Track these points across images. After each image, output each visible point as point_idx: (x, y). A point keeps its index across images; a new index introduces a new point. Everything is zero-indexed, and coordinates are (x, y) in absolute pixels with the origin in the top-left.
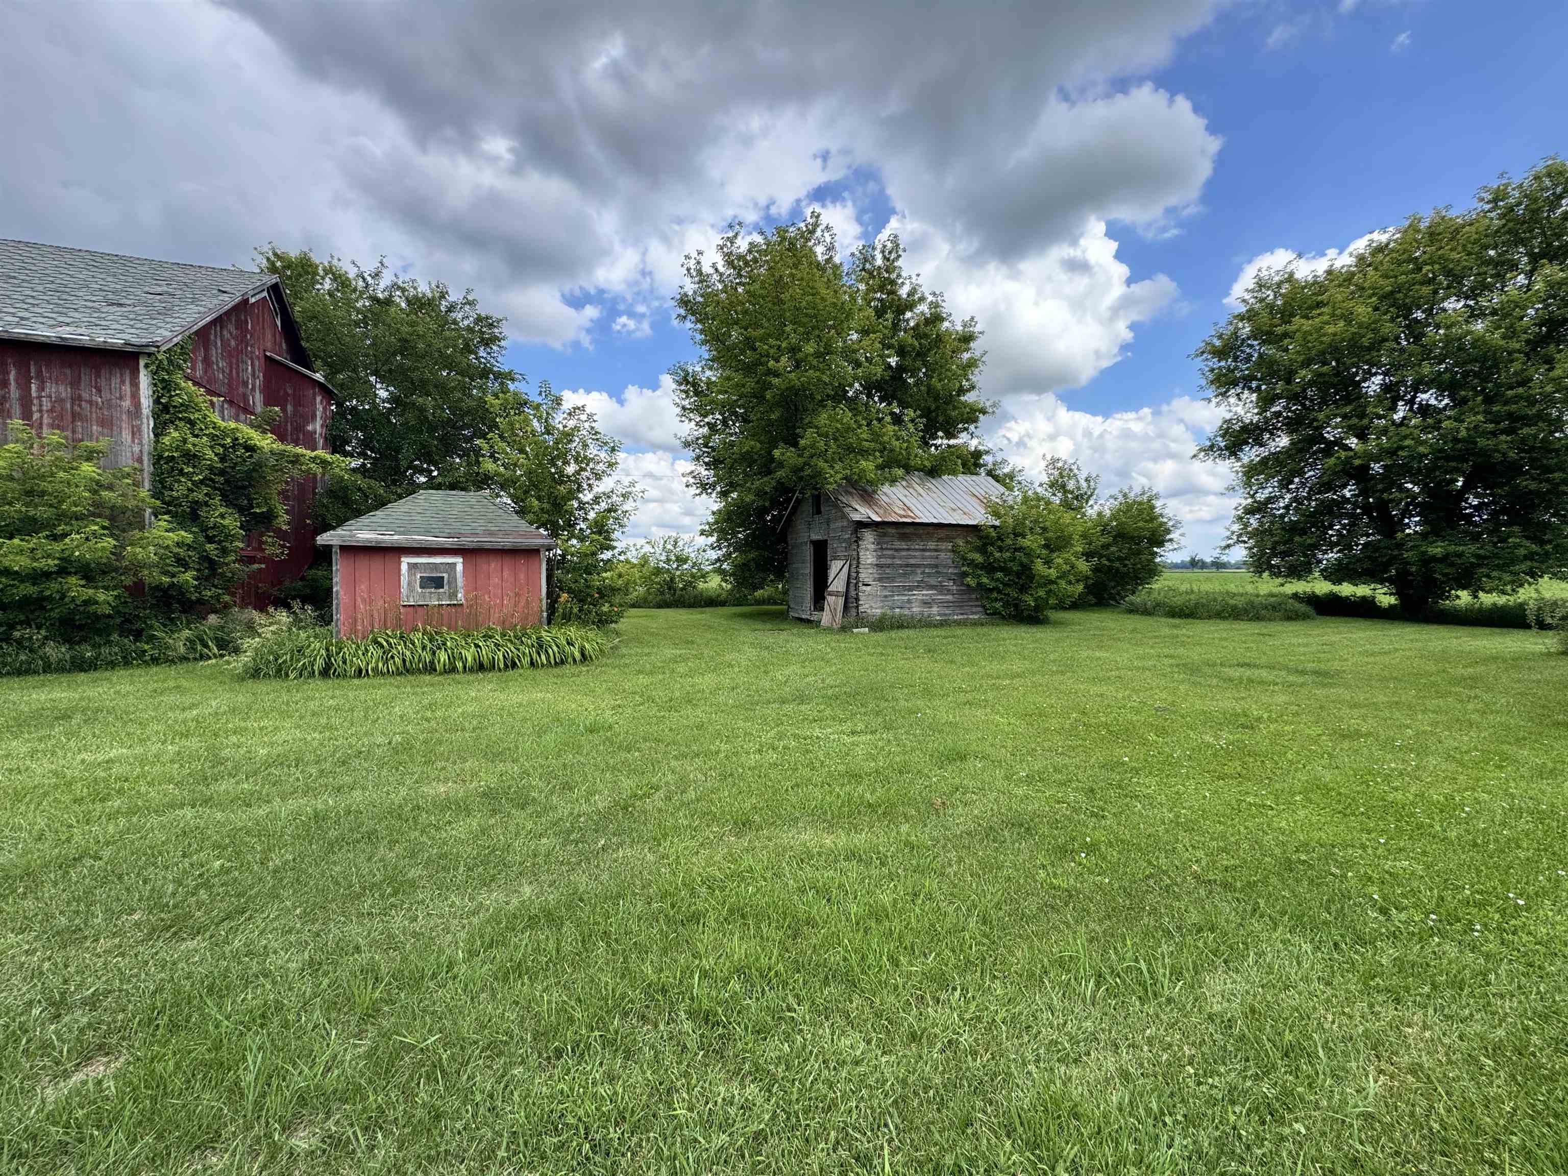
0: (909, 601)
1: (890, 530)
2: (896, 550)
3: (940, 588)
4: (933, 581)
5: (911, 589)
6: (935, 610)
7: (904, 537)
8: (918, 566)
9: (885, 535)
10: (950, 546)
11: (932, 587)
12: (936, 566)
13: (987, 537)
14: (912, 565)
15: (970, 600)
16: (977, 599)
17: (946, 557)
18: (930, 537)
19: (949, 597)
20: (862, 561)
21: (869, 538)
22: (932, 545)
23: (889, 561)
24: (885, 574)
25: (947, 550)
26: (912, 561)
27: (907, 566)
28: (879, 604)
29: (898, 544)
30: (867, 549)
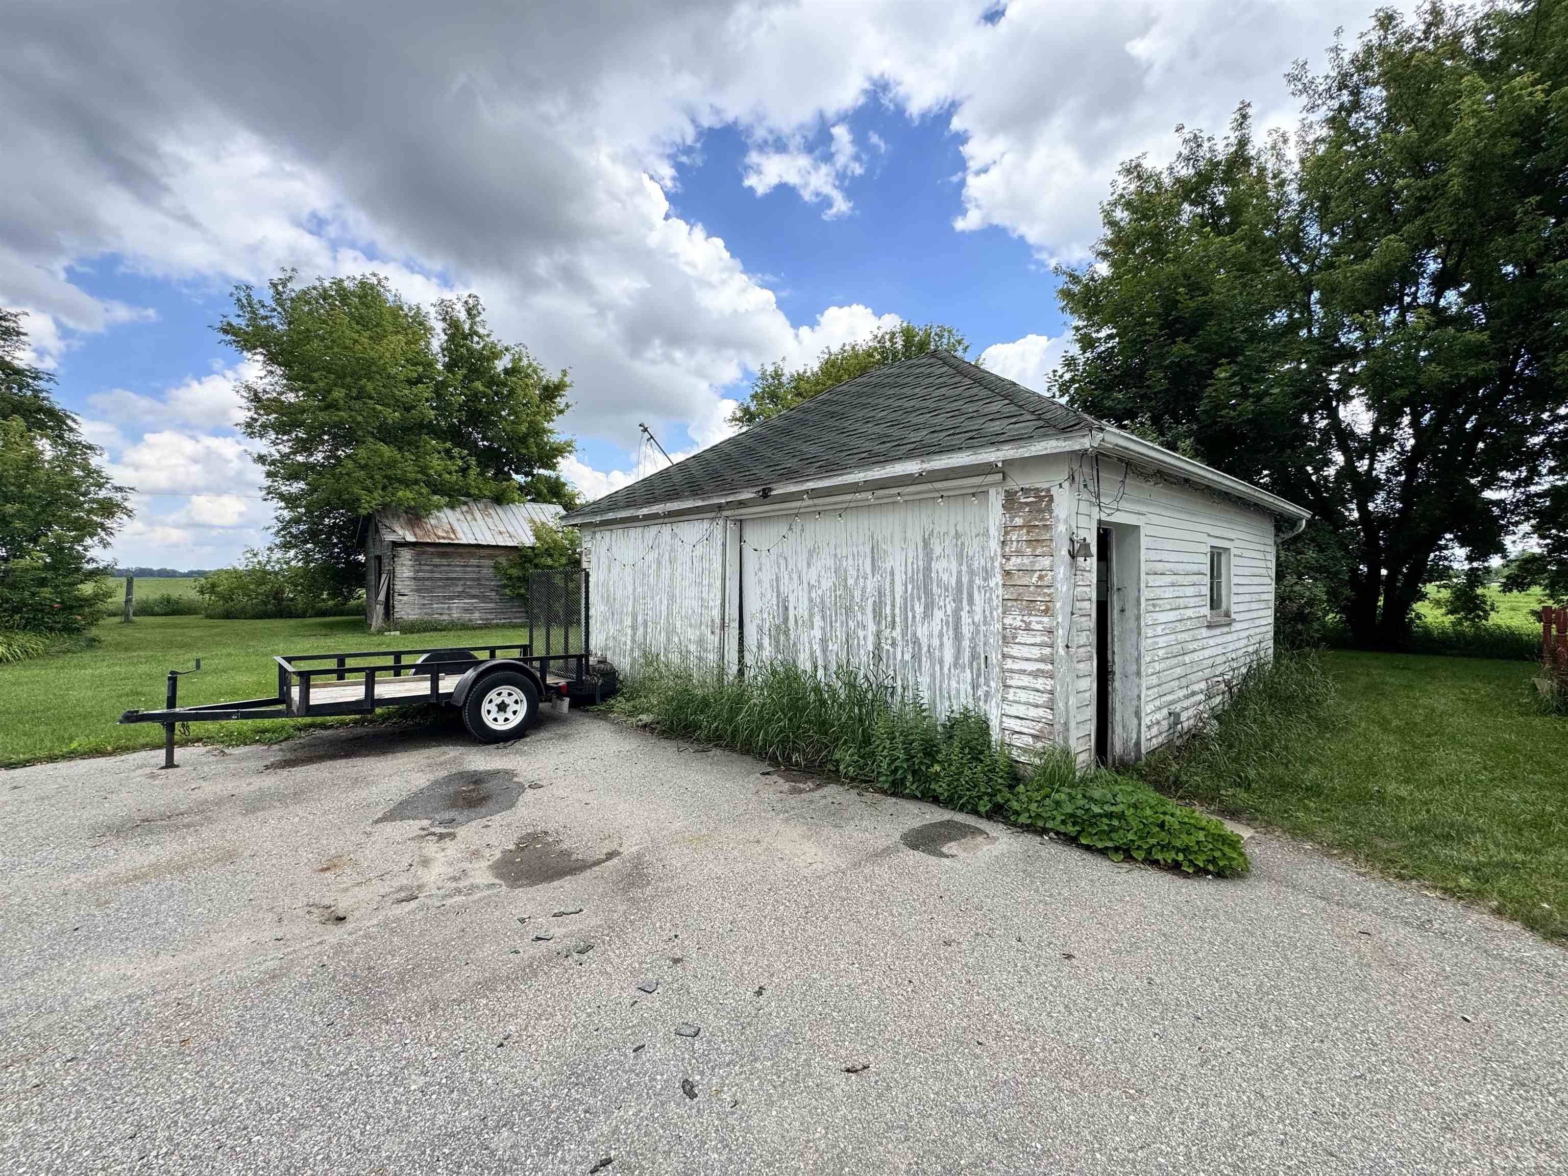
0: (449, 608)
1: (429, 549)
2: (436, 566)
3: (483, 598)
4: (473, 592)
5: (451, 598)
6: (477, 615)
7: (443, 555)
8: (459, 579)
9: (424, 553)
10: (492, 563)
11: (474, 597)
12: (479, 579)
13: (525, 556)
14: (455, 579)
15: (512, 607)
16: (519, 606)
17: (488, 572)
18: (473, 555)
19: (492, 605)
20: (398, 574)
21: (406, 555)
22: (474, 562)
23: (428, 575)
24: (422, 586)
25: (488, 567)
26: (454, 575)
27: (447, 579)
28: (417, 611)
29: (437, 561)
30: (403, 565)
